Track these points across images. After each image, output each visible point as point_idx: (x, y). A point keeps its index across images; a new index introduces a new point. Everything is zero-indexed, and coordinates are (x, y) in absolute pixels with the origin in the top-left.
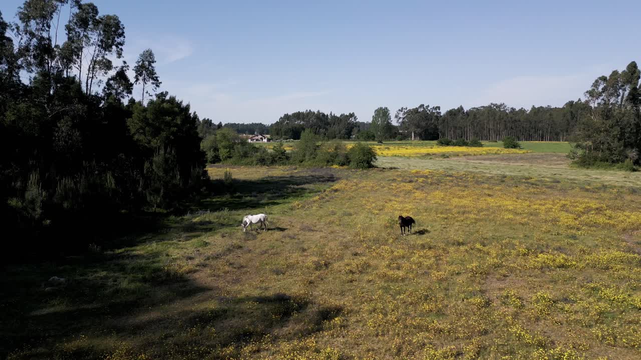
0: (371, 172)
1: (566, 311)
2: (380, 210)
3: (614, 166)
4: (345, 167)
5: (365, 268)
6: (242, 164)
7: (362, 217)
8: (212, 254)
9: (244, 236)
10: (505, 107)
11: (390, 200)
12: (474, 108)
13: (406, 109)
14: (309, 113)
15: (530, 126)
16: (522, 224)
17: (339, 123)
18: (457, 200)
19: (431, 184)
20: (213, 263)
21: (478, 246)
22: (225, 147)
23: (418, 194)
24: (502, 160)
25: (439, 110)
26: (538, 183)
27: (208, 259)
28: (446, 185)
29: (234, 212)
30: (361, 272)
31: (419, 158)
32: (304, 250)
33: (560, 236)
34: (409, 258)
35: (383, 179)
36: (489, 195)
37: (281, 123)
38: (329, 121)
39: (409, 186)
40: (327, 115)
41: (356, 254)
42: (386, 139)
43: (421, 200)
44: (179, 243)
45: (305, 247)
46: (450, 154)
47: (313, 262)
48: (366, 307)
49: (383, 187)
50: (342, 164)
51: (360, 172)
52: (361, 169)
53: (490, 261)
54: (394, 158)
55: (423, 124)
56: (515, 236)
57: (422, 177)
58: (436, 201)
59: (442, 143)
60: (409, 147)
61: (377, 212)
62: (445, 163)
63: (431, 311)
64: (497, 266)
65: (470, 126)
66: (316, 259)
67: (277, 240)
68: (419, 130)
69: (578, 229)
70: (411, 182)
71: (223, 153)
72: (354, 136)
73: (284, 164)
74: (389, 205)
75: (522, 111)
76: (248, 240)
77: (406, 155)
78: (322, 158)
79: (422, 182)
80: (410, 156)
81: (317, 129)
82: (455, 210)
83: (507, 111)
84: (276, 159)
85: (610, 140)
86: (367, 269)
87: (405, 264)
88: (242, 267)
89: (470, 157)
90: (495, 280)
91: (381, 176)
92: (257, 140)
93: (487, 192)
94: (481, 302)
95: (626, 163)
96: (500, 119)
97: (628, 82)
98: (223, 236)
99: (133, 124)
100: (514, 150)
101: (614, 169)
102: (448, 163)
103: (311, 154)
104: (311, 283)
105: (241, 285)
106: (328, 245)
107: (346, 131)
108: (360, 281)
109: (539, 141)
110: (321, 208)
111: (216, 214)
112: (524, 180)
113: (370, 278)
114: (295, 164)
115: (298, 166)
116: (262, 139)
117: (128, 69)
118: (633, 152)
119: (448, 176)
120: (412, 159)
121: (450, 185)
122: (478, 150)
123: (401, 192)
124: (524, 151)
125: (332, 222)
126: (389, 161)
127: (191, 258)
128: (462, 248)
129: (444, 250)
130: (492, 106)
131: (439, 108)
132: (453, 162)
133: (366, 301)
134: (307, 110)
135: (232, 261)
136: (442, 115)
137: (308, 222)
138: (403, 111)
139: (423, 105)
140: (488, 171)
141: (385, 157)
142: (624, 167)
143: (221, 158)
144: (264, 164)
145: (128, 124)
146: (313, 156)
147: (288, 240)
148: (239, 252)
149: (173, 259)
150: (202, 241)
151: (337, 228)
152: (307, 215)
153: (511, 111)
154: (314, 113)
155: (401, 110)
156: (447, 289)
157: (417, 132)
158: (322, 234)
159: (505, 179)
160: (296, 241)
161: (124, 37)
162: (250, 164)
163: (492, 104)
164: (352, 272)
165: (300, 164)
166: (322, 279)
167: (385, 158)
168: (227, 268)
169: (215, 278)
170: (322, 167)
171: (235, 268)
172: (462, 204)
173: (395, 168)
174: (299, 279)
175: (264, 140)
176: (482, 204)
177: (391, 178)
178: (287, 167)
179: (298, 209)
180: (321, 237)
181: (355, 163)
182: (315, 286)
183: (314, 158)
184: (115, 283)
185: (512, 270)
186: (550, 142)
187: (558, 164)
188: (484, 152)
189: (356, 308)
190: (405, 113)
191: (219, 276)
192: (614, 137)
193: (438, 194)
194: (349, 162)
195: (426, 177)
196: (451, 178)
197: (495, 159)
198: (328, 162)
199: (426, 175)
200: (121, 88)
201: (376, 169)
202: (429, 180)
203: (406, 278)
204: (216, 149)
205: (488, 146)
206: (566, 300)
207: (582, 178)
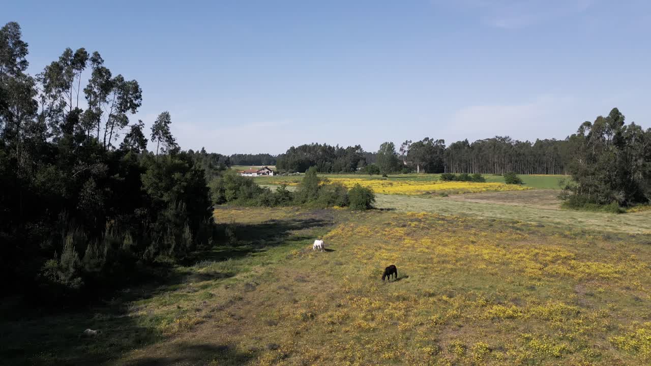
0: (370, 213)
1: (498, 359)
2: (369, 259)
3: (602, 208)
4: (345, 208)
5: (345, 319)
6: (247, 206)
7: (351, 266)
8: (217, 306)
9: (244, 288)
10: (510, 139)
11: (380, 248)
12: (480, 140)
13: (411, 142)
14: (315, 146)
15: (534, 160)
16: (493, 274)
17: (345, 156)
18: (440, 248)
19: (423, 228)
20: (217, 314)
21: (444, 298)
22: (231, 189)
23: (408, 241)
24: (499, 199)
25: (444, 143)
26: (524, 228)
27: (213, 311)
28: (436, 229)
29: (237, 261)
30: (341, 323)
31: (420, 196)
32: (296, 302)
33: (521, 287)
34: (383, 310)
35: (379, 222)
36: (473, 242)
37: (288, 157)
38: (335, 153)
39: (400, 231)
40: (334, 147)
41: (339, 306)
42: (390, 173)
43: (408, 247)
44: (189, 294)
45: (297, 299)
46: (450, 191)
47: (302, 314)
48: (339, 355)
49: (377, 232)
50: (343, 205)
51: (359, 213)
52: (360, 211)
53: (452, 312)
54: (395, 196)
55: (428, 157)
56: (482, 286)
57: (416, 220)
58: (422, 249)
59: (446, 179)
60: (412, 182)
61: (365, 261)
62: (442, 203)
63: (390, 358)
64: (456, 317)
65: (474, 159)
66: (304, 311)
67: (273, 291)
68: (424, 164)
69: (539, 280)
70: (404, 226)
71: (229, 194)
72: (360, 168)
73: (287, 205)
74: (377, 254)
75: (527, 144)
76: (248, 291)
77: (407, 193)
78: (323, 199)
79: (414, 227)
80: (410, 195)
81: (322, 162)
82: (435, 260)
83: (513, 144)
84: (279, 200)
85: (596, 183)
86: (346, 320)
87: (379, 316)
88: (242, 318)
89: (470, 195)
90: (451, 330)
91: (378, 219)
92: (263, 174)
93: (472, 238)
94: (431, 351)
95: (612, 205)
96: (505, 153)
97: (613, 127)
98: (227, 288)
99: (147, 179)
100: (514, 186)
101: (601, 211)
102: (446, 203)
103: (314, 195)
104: (297, 333)
105: (239, 335)
106: (316, 297)
107: (352, 164)
108: (338, 331)
109: (544, 174)
110: (316, 256)
111: (221, 263)
112: (511, 225)
113: (347, 329)
114: (298, 205)
115: (300, 207)
116: (268, 172)
117: (143, 127)
118: (621, 194)
119: (440, 219)
120: (412, 198)
121: (439, 231)
122: (478, 187)
123: (392, 238)
124: (525, 187)
125: (324, 272)
126: (390, 200)
127: (198, 310)
128: (431, 299)
129: (415, 301)
130: (497, 139)
131: (443, 141)
132: (450, 201)
133: (340, 350)
134: (313, 143)
135: (233, 313)
136: (446, 148)
137: (302, 272)
138: (408, 143)
139: (428, 138)
140: (480, 213)
141: (387, 194)
142: (611, 208)
143: (227, 199)
144: (268, 205)
145: (142, 179)
146: (315, 197)
147: (283, 291)
148: (239, 303)
149: (183, 311)
150: (208, 293)
151: (328, 278)
152: (303, 265)
153: (516, 144)
154: (320, 145)
155: (406, 143)
156: (408, 339)
157: (422, 165)
158: (313, 285)
159: (493, 223)
160: (290, 292)
161: (141, 100)
162: (254, 205)
163: (497, 137)
164: (333, 323)
165: (303, 204)
166: (307, 330)
167: (386, 196)
168: (228, 320)
169: (219, 328)
170: (323, 208)
171: (236, 319)
172: (444, 253)
173: (392, 209)
174: (288, 330)
175: (270, 174)
176: (462, 253)
177: (386, 222)
178: (290, 208)
179: (295, 258)
180: (312, 288)
181: (355, 205)
182: (301, 336)
183: (316, 199)
184: (137, 334)
185: (467, 320)
186: (554, 175)
187: (552, 204)
188: (484, 189)
189: (331, 356)
190: (410, 147)
191: (222, 327)
192: (601, 180)
193: (426, 241)
194: (349, 203)
195: (420, 221)
196: (442, 222)
197: (493, 197)
198: (329, 203)
199: (420, 218)
200: (136, 145)
201: (374, 210)
202: (422, 225)
203: (377, 329)
204: (222, 191)
205: (491, 181)
206: (501, 349)
207: (567, 222)
